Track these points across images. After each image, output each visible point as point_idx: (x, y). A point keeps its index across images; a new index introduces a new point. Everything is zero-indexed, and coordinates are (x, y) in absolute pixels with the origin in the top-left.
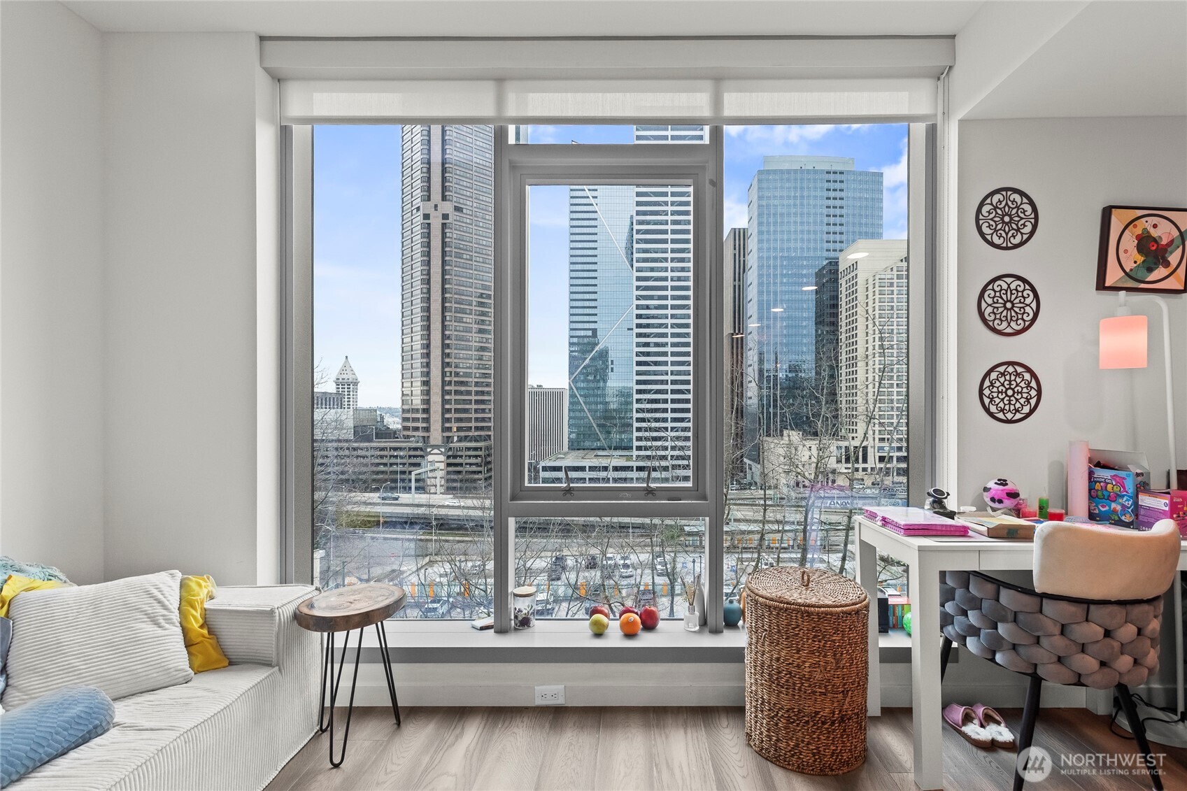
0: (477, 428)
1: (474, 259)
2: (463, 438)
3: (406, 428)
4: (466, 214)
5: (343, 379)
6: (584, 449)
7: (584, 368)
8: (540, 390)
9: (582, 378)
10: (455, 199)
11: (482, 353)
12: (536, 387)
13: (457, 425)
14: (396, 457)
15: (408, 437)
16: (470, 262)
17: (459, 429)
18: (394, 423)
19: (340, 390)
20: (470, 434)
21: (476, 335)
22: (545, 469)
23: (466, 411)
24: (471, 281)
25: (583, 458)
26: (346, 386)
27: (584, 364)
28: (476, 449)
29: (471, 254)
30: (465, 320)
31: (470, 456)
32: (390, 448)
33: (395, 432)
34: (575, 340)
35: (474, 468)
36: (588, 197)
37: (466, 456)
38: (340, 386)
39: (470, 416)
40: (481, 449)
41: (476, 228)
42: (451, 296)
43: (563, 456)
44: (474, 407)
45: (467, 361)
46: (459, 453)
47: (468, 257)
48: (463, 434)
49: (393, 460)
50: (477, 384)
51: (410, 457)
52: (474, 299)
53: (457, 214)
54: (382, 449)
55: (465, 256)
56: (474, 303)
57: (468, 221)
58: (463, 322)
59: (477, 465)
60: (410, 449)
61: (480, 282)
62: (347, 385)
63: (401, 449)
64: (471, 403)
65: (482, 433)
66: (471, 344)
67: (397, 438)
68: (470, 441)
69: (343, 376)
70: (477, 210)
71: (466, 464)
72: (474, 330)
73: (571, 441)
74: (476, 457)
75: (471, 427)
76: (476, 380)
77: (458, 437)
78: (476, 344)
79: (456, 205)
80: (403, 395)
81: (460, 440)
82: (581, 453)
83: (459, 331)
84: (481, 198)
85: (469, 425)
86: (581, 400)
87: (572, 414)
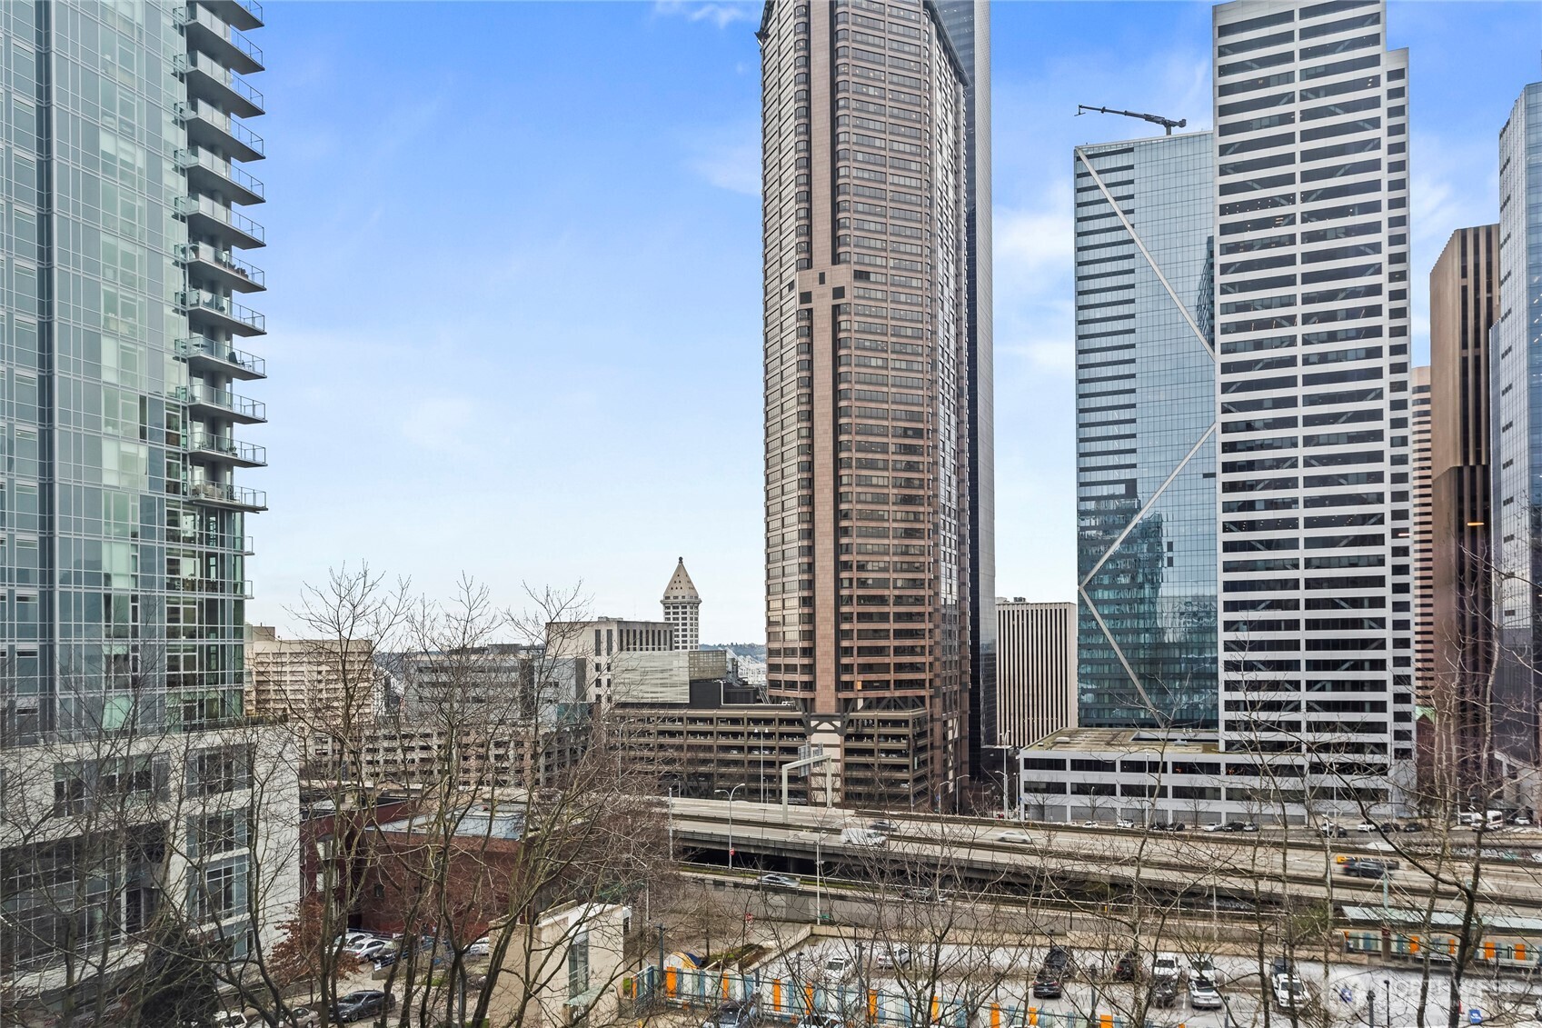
0: (900, 684)
1: (891, 364)
2: (874, 703)
3: (774, 684)
4: (876, 283)
5: (676, 597)
6: (1111, 726)
7: (1111, 559)
8: (1020, 608)
9: (1106, 581)
10: (855, 258)
11: (907, 542)
12: (1012, 601)
13: (861, 677)
14: (758, 735)
15: (778, 699)
16: (885, 372)
17: (867, 685)
18: (755, 673)
19: (671, 616)
20: (887, 694)
21: (895, 508)
22: (1031, 764)
23: (880, 651)
24: (885, 406)
25: (1108, 744)
26: (680, 610)
27: (1110, 552)
28: (896, 723)
29: (884, 355)
30: (874, 481)
31: (886, 737)
32: (749, 720)
33: (756, 691)
34: (1091, 505)
35: (894, 759)
36: (1114, 214)
37: (879, 736)
38: (671, 610)
39: (886, 660)
40: (906, 722)
41: (894, 306)
42: (850, 438)
43: (1067, 739)
44: (893, 643)
45: (879, 558)
46: (868, 731)
47: (880, 362)
48: (872, 694)
49: (753, 742)
50: (899, 600)
51: (782, 735)
52: (890, 440)
53: (858, 284)
54: (735, 721)
55: (873, 362)
56: (892, 448)
57: (879, 295)
58: (872, 486)
59: (898, 752)
60: (781, 721)
61: (902, 407)
62: (681, 600)
63: (768, 721)
64: (887, 637)
65: (909, 693)
66: (886, 525)
67: (760, 701)
68: (887, 707)
69: (676, 593)
70: (894, 272)
71: (882, 751)
72: (892, 499)
73: (1082, 707)
74: (897, 737)
75: (888, 682)
76: (897, 592)
77: (865, 699)
78: (895, 525)
79: (858, 268)
80: (769, 623)
81: (869, 705)
82: (1105, 732)
83: (865, 502)
84: (902, 248)
85: (885, 677)
86: (1104, 625)
87: (1086, 655)
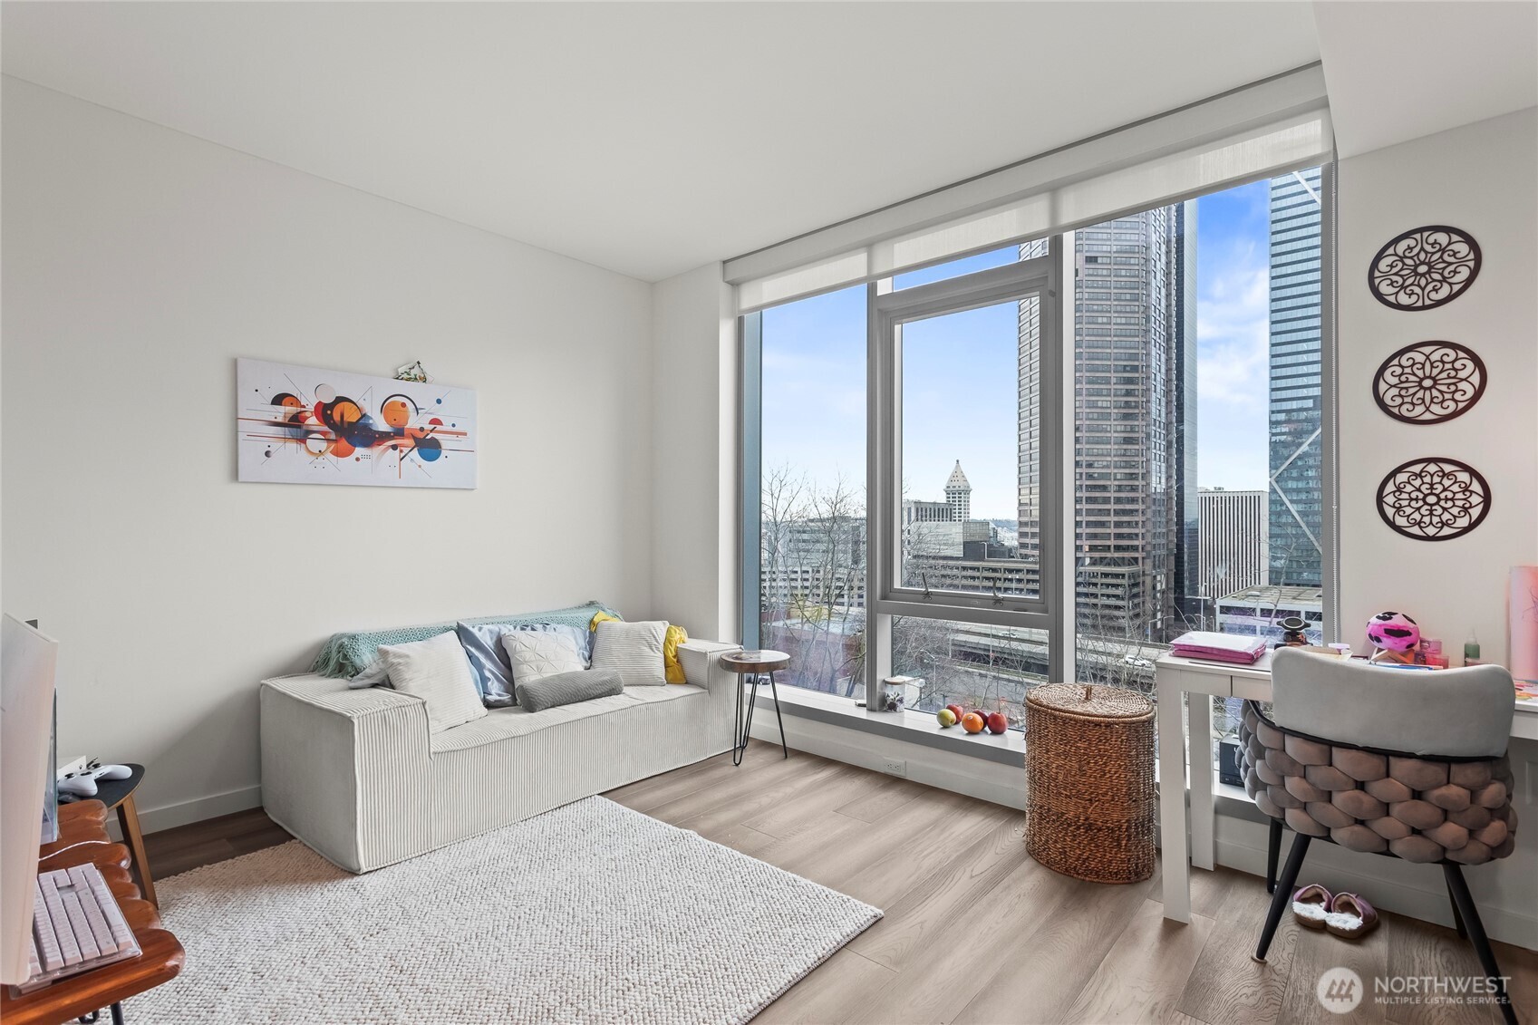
0: (1118, 548)
1: (1114, 321)
2: (1098, 561)
3: (1023, 546)
4: (1102, 264)
5: (954, 487)
6: (1298, 585)
7: (1299, 457)
8: (1219, 495)
9: (1295, 474)
10: (1086, 248)
11: (1125, 447)
12: (1213, 490)
13: (1089, 543)
14: (1011, 580)
15: (1026, 556)
16: (1108, 327)
17: (1092, 548)
18: (1009, 539)
19: (951, 499)
20: (1109, 555)
21: (1116, 423)
22: (1226, 610)
23: (1102, 524)
24: (1109, 351)
25: (1294, 598)
26: (957, 495)
27: (1299, 452)
28: (1117, 576)
29: (1108, 315)
30: (1100, 404)
31: (1108, 585)
32: (1005, 569)
33: (1010, 550)
34: (1282, 417)
35: (1113, 602)
37: (1102, 584)
38: (951, 495)
39: (1108, 531)
40: (1123, 576)
41: (1116, 279)
42: (1081, 374)
43: (1258, 593)
44: (1113, 518)
45: (1103, 458)
46: (1094, 580)
47: (1105, 320)
48: (1097, 555)
49: (1007, 585)
50: (1120, 489)
51: (1028, 581)
52: (1113, 375)
53: (1088, 266)
54: (994, 570)
55: (1100, 320)
56: (1113, 380)
57: (1105, 272)
58: (1097, 407)
59: (1117, 597)
60: (1028, 571)
61: (1122, 351)
62: (959, 492)
63: (1018, 571)
64: (1109, 515)
65: (1126, 555)
66: (1109, 435)
67: (1013, 557)
68: (1109, 564)
69: (954, 484)
70: (1116, 255)
71: (1103, 595)
72: (1113, 416)
73: (1272, 570)
74: (1116, 586)
75: (1109, 546)
76: (1117, 483)
77: (1091, 558)
78: (1116, 435)
79: (1088, 254)
80: (1020, 504)
81: (1094, 562)
82: (1292, 590)
83: (1092, 419)
84: (1123, 237)
85: (1107, 543)
86: (1293, 508)
87: (1277, 531)
